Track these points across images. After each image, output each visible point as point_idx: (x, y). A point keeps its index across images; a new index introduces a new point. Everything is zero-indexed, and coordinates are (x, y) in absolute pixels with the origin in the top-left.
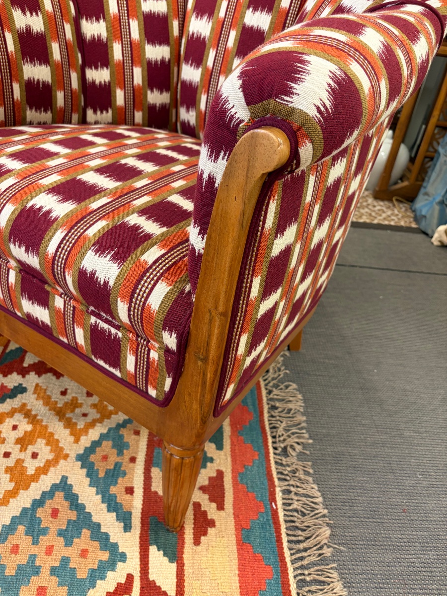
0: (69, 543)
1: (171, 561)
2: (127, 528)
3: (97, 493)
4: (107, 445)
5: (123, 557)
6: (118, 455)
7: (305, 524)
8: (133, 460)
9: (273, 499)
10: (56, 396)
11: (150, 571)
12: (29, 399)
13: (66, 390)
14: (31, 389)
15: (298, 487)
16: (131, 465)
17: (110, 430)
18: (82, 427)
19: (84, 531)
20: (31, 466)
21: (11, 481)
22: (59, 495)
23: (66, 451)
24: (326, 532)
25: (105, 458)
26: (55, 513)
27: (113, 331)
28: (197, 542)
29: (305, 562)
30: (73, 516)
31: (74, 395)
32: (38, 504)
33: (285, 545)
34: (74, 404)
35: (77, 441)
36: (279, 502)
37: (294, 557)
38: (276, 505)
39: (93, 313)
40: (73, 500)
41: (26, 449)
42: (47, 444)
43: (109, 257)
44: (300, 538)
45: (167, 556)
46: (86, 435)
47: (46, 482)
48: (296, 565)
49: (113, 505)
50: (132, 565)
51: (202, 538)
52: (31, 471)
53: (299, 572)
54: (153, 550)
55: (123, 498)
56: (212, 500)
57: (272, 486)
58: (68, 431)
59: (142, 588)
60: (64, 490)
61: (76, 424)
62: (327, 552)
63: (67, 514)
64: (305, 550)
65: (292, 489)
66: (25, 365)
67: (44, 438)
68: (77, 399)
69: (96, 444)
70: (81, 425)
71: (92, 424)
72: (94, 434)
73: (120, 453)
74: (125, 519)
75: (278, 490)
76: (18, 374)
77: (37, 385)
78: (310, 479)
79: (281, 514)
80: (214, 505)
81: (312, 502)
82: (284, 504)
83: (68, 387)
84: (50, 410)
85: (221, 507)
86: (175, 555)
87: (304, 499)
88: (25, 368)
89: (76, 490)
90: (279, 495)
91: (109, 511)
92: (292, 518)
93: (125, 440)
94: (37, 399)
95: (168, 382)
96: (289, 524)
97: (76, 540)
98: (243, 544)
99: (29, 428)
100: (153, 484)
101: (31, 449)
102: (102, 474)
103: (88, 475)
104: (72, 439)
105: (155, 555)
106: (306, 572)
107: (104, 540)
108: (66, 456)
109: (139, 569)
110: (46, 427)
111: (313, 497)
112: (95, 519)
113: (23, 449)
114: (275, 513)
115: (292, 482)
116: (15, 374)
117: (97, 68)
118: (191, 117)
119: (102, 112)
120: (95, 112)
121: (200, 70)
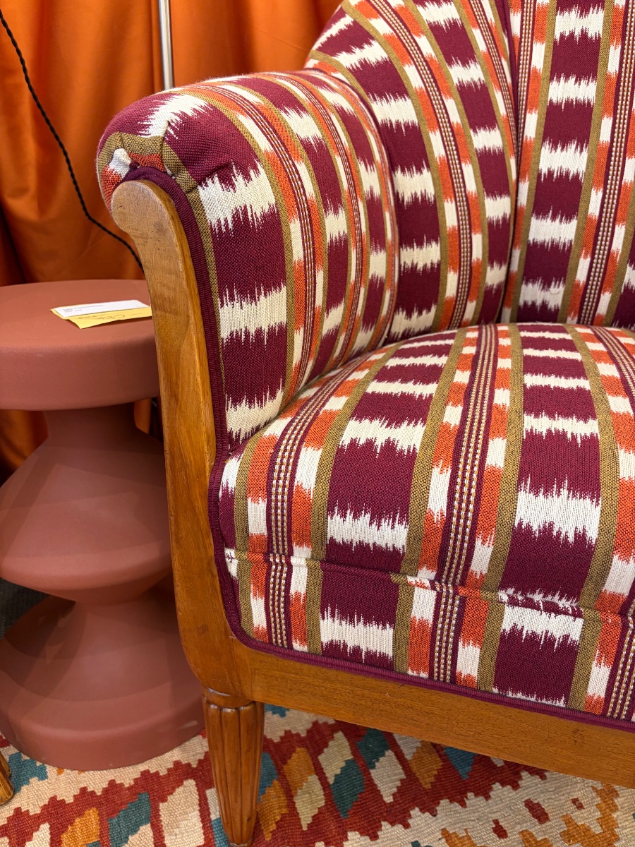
13: (497, 822)
14: (441, 845)
66: (388, 799)
76: (392, 824)
77: (445, 834)
83: (494, 816)
88: (392, 805)
116: (385, 825)
117: (420, 244)
118: (554, 296)
119: (420, 313)
120: (409, 315)
121: (574, 222)
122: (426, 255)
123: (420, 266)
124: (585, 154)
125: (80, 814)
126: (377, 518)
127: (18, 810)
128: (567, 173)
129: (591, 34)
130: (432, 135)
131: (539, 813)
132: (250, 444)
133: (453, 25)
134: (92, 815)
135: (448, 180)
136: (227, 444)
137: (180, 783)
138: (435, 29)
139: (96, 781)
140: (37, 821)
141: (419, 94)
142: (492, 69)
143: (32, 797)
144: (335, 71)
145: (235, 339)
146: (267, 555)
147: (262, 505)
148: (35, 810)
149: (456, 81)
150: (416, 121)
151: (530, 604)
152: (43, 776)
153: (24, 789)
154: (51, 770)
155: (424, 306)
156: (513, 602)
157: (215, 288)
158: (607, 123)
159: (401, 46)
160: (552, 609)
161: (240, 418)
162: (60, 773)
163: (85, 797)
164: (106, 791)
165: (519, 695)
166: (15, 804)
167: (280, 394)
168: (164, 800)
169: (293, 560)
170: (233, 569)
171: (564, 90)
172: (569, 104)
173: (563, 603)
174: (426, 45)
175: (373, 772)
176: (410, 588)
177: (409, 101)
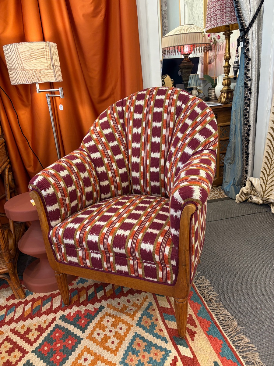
0: (149, 353)
1: (187, 348)
2: (167, 342)
3: (150, 334)
4: (145, 318)
5: (170, 351)
6: (151, 320)
7: (228, 323)
8: (157, 320)
9: (213, 319)
10: (117, 306)
11: (181, 353)
12: (107, 310)
13: (119, 303)
14: (106, 306)
15: (220, 312)
16: (157, 321)
17: (143, 312)
18: (133, 313)
19: (152, 347)
20: (122, 333)
21: (117, 339)
22: (137, 339)
23: (131, 324)
24: (236, 323)
25: (146, 322)
26: (139, 345)
27: (153, 266)
28: (193, 340)
29: (232, 335)
30: (146, 344)
31: (123, 304)
32: (131, 344)
33: (223, 332)
34: (125, 307)
35: (133, 319)
36: (216, 319)
37: (228, 335)
38: (215, 320)
39: (145, 262)
40: (143, 339)
41: (116, 328)
42: (123, 323)
43: (149, 243)
44: (228, 328)
45: (185, 347)
46: (136, 316)
47: (130, 336)
48: (230, 337)
49: (158, 337)
50: (174, 353)
51: (194, 338)
52: (123, 334)
53: (231, 339)
54: (179, 346)
55: (160, 333)
56: (191, 325)
57: (211, 315)
58: (128, 317)
59: (181, 359)
60: (138, 337)
61: (130, 313)
62: (238, 329)
63: (144, 344)
64: (231, 331)
65: (218, 313)
66: (99, 298)
67: (121, 322)
68: (125, 305)
69: (141, 319)
70: (132, 313)
71: (136, 312)
72: (139, 315)
73: (151, 319)
74: (164, 339)
75: (213, 315)
76: (98, 302)
77: (107, 304)
78: (223, 308)
79: (218, 323)
80: (193, 327)
81: (227, 316)
82: (217, 319)
83: (119, 302)
84: (117, 312)
85: (196, 326)
86: (187, 345)
87: (224, 315)
88: (99, 299)
89: (142, 335)
90: (214, 317)
91: (157, 339)
92: (222, 323)
93: (151, 314)
94: (110, 309)
95: (174, 276)
96: (222, 325)
97: (151, 351)
98: (208, 336)
99: (113, 320)
100: (168, 326)
101: (118, 327)
102: (148, 328)
103: (144, 329)
104: (131, 319)
105: (180, 347)
106: (234, 338)
107: (160, 348)
108: (132, 326)
109: (177, 353)
110: (120, 317)
111: (227, 314)
112: (154, 343)
113: (115, 328)
114: (216, 323)
115: (217, 311)
116: (96, 303)
117: (104, 181)
118: (138, 188)
119: (107, 194)
120: (105, 195)
121: (139, 173)
122: (106, 183)
123: (105, 185)
124: (139, 159)
125: (38, 300)
126: (70, 239)
127: (26, 300)
128: (137, 162)
129: (139, 133)
130: (104, 159)
131: (128, 301)
132: (54, 228)
133: (110, 133)
134: (40, 301)
135: (109, 167)
136: (51, 228)
137: (58, 295)
138: (106, 135)
139: (42, 295)
140: (29, 302)
141: (101, 151)
142: (120, 141)
143: (29, 298)
144: (84, 148)
145: (50, 212)
146: (58, 246)
147: (55, 238)
148: (29, 300)
149: (110, 146)
150: (101, 156)
151: (94, 253)
152: (32, 294)
153: (28, 296)
154: (34, 293)
155: (108, 193)
156: (92, 252)
157: (46, 204)
158: (143, 152)
159: (98, 141)
160: (97, 253)
161: (53, 223)
162: (35, 293)
163: (39, 298)
164: (43, 297)
165: (97, 269)
166: (26, 299)
167: (60, 219)
168: (54, 298)
169: (62, 247)
170: (54, 248)
171: (135, 145)
172: (136, 147)
173: (98, 252)
174: (103, 140)
175: (97, 294)
176: (78, 251)
177: (99, 153)
